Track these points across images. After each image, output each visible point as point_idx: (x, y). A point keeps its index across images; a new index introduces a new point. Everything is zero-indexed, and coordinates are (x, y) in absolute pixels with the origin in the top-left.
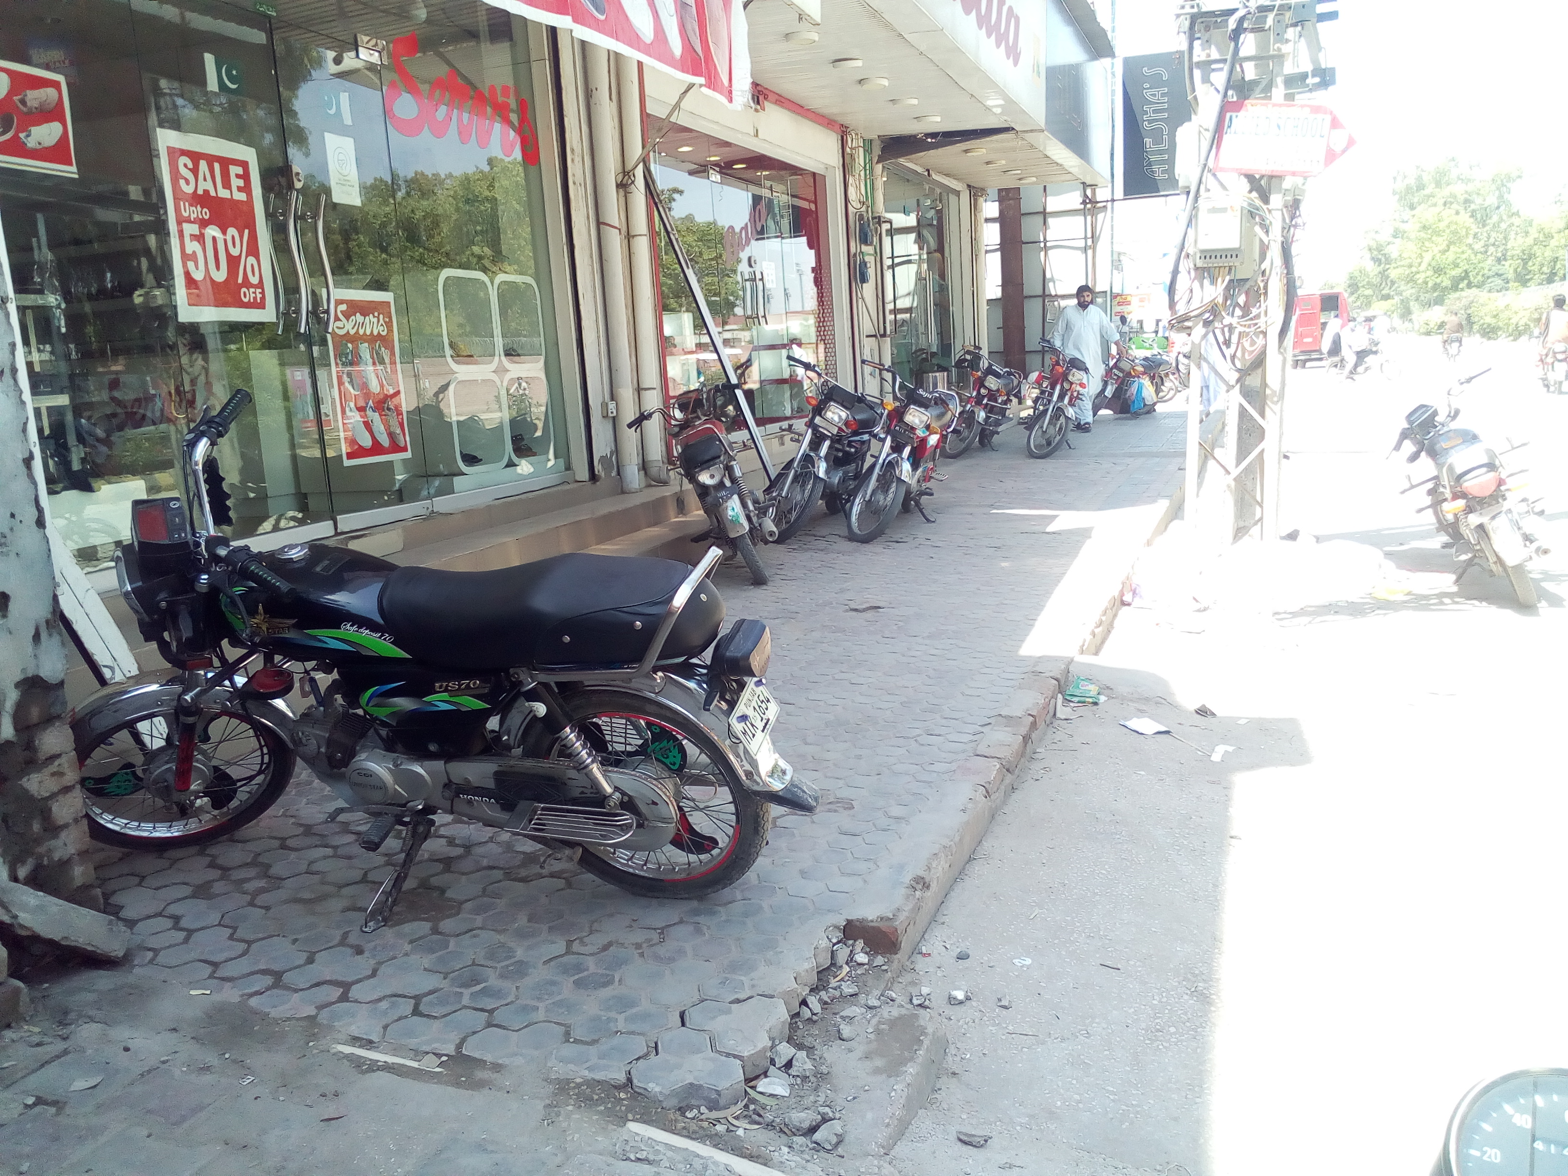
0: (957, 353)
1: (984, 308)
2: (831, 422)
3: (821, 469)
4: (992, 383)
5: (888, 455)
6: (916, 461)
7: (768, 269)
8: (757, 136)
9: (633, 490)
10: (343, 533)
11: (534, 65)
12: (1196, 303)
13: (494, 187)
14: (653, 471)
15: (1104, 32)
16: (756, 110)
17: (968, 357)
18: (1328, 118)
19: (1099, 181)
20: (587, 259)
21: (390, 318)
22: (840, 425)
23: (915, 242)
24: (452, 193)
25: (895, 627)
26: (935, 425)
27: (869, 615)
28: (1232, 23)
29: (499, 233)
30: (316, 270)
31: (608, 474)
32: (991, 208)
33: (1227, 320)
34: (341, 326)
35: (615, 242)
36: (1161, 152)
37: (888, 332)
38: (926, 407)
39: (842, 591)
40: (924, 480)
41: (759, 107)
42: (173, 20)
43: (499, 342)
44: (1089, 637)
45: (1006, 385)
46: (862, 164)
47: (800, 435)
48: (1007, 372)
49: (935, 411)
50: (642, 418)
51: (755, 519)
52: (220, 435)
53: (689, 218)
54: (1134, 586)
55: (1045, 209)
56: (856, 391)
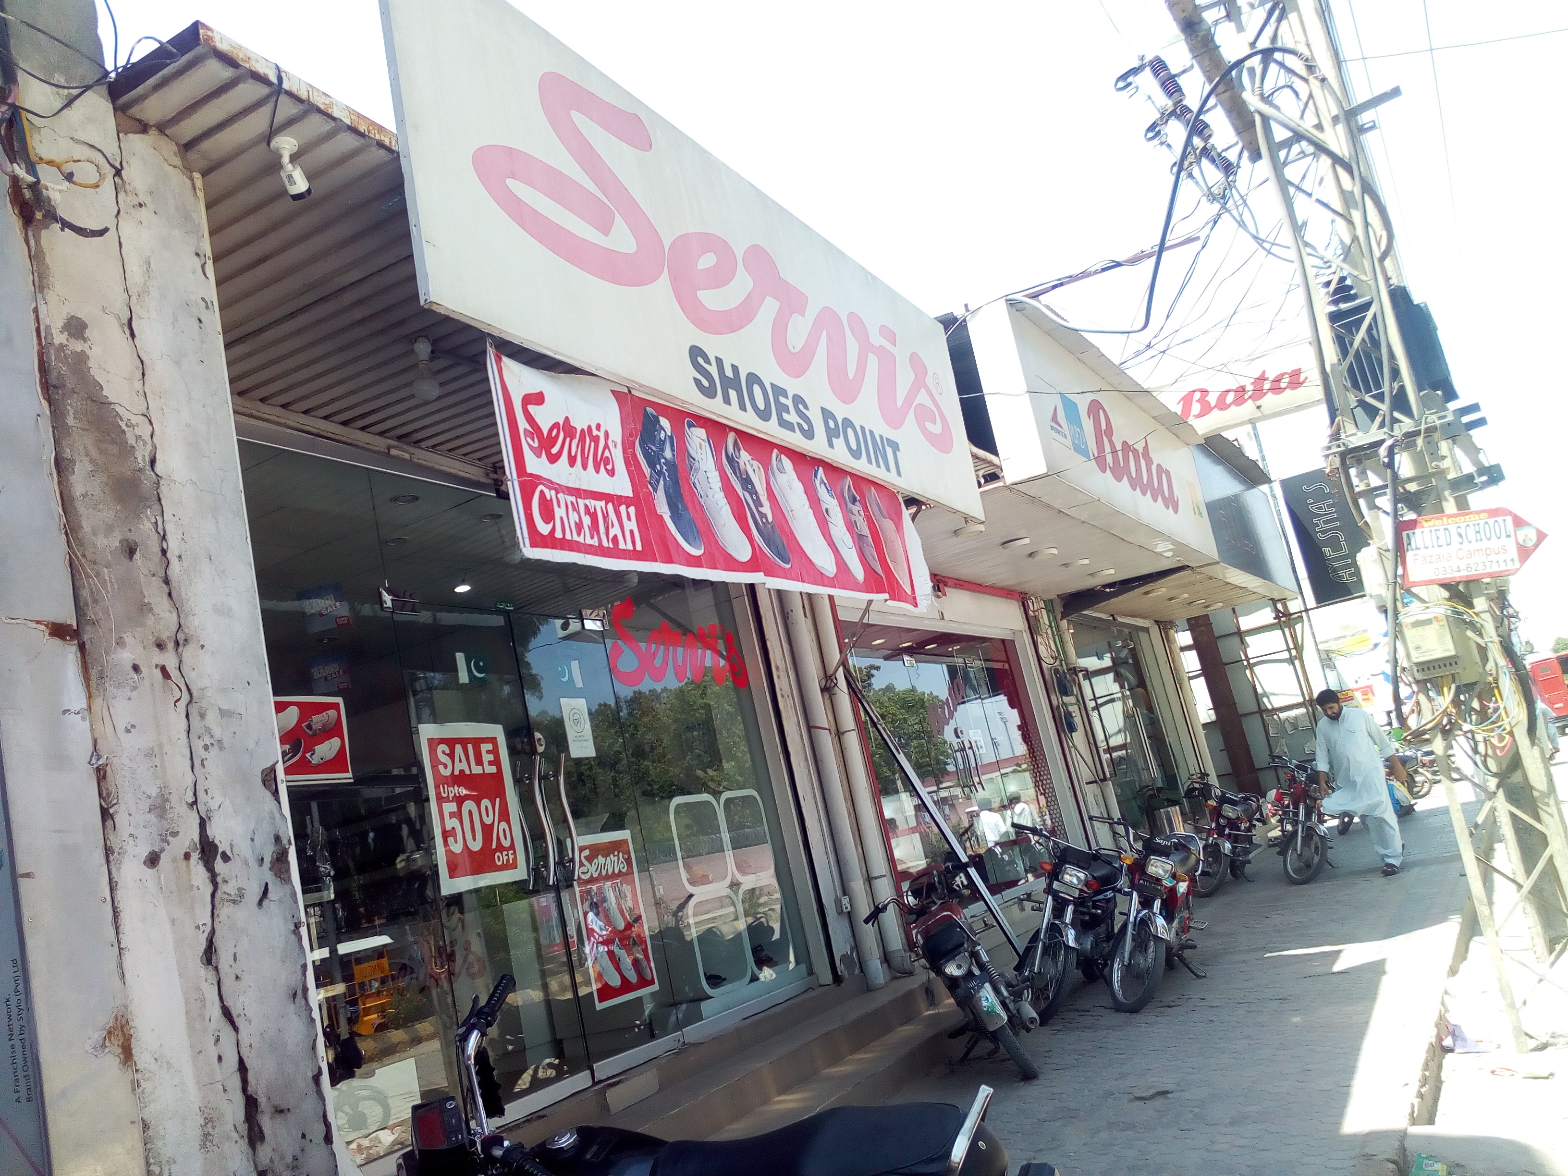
0: (1184, 785)
1: (1201, 733)
2: (1070, 885)
3: (1070, 937)
4: (1229, 811)
5: (1138, 912)
6: (1169, 914)
7: (975, 735)
8: (943, 619)
9: (880, 986)
10: (601, 1082)
11: (734, 602)
12: (1427, 716)
13: (706, 695)
14: (896, 961)
15: (1254, 463)
16: (938, 597)
17: (1197, 785)
18: (1509, 519)
19: (1287, 594)
20: (803, 763)
21: (629, 857)
22: (1079, 887)
23: (1115, 681)
24: (669, 706)
25: (1190, 1116)
26: (1180, 872)
27: (1158, 1103)
28: (1383, 451)
29: (715, 735)
30: (560, 821)
31: (851, 973)
32: (1184, 638)
33: (1466, 727)
34: (583, 870)
35: (827, 742)
36: (1342, 558)
37: (1108, 775)
38: (1167, 856)
39: (1122, 1076)
40: (1183, 931)
41: (940, 594)
42: (427, 622)
43: (726, 836)
44: (1416, 1101)
45: (1245, 811)
46: (1047, 623)
47: (1040, 902)
48: (1242, 797)
49: (1177, 857)
50: (877, 912)
51: (1011, 1006)
52: (489, 1024)
53: (890, 688)
54: (1451, 1028)
55: (1239, 628)
56: (1090, 849)
